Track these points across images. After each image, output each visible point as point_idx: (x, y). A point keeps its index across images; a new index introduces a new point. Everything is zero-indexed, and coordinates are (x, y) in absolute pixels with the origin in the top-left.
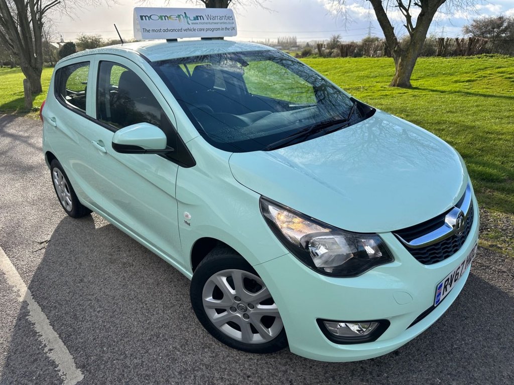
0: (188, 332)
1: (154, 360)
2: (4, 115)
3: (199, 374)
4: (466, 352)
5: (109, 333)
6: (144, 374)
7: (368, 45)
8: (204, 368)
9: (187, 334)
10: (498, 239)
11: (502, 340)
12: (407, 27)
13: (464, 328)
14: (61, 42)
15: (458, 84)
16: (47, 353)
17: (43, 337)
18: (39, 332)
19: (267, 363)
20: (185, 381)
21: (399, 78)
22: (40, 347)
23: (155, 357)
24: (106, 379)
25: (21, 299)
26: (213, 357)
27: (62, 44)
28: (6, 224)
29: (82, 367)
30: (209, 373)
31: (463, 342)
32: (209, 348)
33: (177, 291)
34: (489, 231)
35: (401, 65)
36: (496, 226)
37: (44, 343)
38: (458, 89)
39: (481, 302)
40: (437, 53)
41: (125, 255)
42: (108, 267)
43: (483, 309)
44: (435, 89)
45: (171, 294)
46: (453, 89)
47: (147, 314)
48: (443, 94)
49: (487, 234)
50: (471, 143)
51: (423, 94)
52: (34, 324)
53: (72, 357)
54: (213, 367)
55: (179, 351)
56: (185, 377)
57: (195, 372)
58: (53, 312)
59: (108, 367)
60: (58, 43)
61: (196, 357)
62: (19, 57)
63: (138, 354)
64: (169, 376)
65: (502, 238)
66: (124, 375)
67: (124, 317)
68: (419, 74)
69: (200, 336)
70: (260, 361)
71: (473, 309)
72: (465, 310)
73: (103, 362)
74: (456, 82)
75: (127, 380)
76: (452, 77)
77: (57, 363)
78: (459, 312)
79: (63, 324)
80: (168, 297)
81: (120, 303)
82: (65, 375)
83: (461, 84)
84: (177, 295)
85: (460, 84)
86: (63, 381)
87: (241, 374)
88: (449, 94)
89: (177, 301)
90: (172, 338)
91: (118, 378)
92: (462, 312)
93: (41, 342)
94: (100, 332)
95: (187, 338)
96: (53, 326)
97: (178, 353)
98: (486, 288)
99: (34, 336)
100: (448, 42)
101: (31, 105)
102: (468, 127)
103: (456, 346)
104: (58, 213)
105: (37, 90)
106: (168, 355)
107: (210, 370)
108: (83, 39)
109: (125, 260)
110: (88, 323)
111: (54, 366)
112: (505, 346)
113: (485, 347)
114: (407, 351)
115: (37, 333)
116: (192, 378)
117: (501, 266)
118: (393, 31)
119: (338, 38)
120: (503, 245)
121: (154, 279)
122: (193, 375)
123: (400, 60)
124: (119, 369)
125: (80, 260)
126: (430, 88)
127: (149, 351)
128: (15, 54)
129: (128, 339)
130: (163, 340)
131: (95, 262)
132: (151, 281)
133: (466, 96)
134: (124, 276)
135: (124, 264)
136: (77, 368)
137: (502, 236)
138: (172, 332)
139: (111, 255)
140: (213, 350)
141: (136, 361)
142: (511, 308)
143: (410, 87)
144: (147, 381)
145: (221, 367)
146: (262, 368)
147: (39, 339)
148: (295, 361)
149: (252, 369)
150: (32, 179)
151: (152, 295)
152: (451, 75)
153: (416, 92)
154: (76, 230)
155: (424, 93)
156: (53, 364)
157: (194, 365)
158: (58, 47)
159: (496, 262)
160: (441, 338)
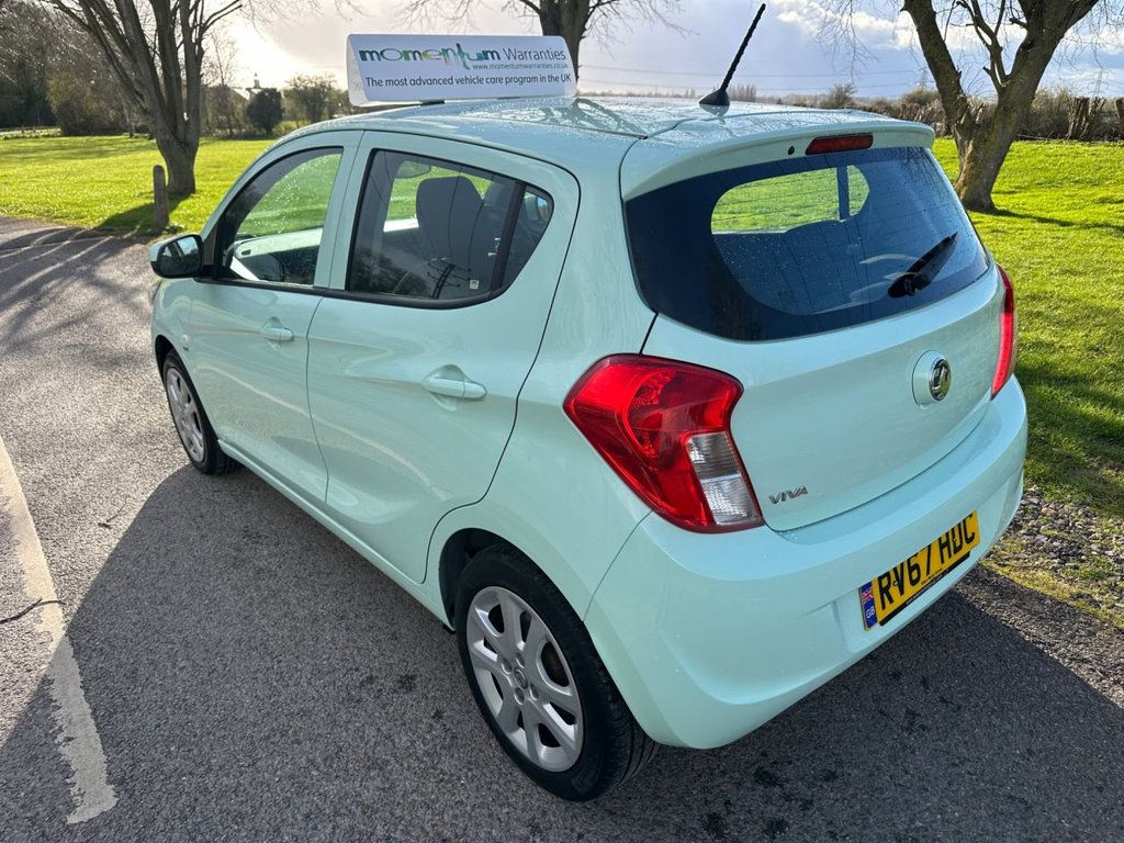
0: (347, 730)
1: (262, 783)
2: (107, 239)
3: (345, 822)
4: (939, 839)
5: (190, 717)
6: (235, 810)
7: (911, 108)
8: (358, 812)
9: (344, 734)
10: (1100, 582)
11: (1032, 821)
12: (991, 73)
13: (950, 783)
14: (255, 87)
15: (1109, 206)
16: (60, 744)
17: (61, 711)
18: (56, 701)
19: (491, 815)
20: (311, 836)
21: (965, 188)
22: (51, 731)
23: (267, 776)
24: (158, 813)
26: (384, 789)
27: (256, 91)
28: (53, 469)
29: (119, 781)
30: (365, 824)
31: (939, 817)
32: (381, 769)
33: (348, 640)
34: (1083, 561)
35: (972, 158)
36: (1103, 549)
37: (59, 723)
38: (1102, 219)
39: (1008, 727)
40: (1070, 133)
41: (266, 553)
42: (225, 577)
43: (1009, 744)
44: (1048, 216)
45: (334, 644)
46: (1092, 219)
47: (275, 684)
48: (1066, 228)
49: (1076, 568)
50: (1097, 350)
51: (1019, 226)
52: (52, 682)
53: (104, 758)
54: (377, 812)
55: (318, 769)
56: (315, 828)
57: (338, 819)
58: (95, 661)
59: (168, 787)
60: (249, 89)
61: (348, 787)
62: (152, 120)
63: (235, 766)
64: (283, 820)
65: (1110, 578)
66: (194, 808)
67: (228, 686)
68: (1018, 182)
69: (369, 741)
70: (478, 810)
71: (985, 742)
72: (966, 743)
73: (162, 777)
74: (1103, 201)
75: (199, 820)
76: (1096, 189)
77: (73, 768)
78: (949, 745)
79: (107, 687)
80: (327, 651)
81: (228, 655)
82: (82, 795)
83: (1116, 205)
84: (347, 647)
85: (1112, 206)
86: (75, 806)
87: (431, 835)
88: (1080, 229)
89: (342, 660)
90: (310, 740)
91: (181, 812)
92: (956, 746)
93: (54, 721)
94: (173, 713)
95: (341, 744)
96: (87, 691)
97: (315, 773)
98: (1031, 696)
99: (46, 707)
100: (1098, 108)
101: (167, 220)
102: (1099, 311)
103: (919, 824)
104: (159, 454)
105: (186, 189)
106: (291, 777)
107: (369, 817)
108: (297, 81)
109: (262, 564)
110: (155, 692)
111: (65, 774)
112: (1036, 836)
113: (987, 834)
114: (805, 823)
115: (52, 701)
116: (329, 830)
117: (1081, 646)
118: (958, 81)
119: (847, 91)
120: (1107, 596)
121: (309, 609)
122: (331, 825)
123: (971, 148)
124: (188, 794)
125: (175, 555)
126: (1038, 213)
127: (259, 763)
128: (145, 112)
129: (222, 733)
130: (293, 743)
131: (204, 563)
132: (302, 613)
133: (1118, 237)
134: (251, 598)
135: (259, 571)
136: (109, 782)
137: (1110, 575)
138: (315, 727)
139: (239, 550)
140: (387, 775)
141: (225, 781)
142: (1077, 748)
143: (990, 209)
144: (236, 827)
145: (393, 815)
146: (477, 825)
147: (52, 716)
148: (552, 819)
149: (456, 825)
150: (127, 378)
151: (296, 644)
152: (1094, 184)
153: (1002, 223)
154: (183, 491)
155: (1020, 223)
156: (66, 770)
157: (339, 803)
158: (248, 98)
159: (1073, 637)
160: (890, 800)
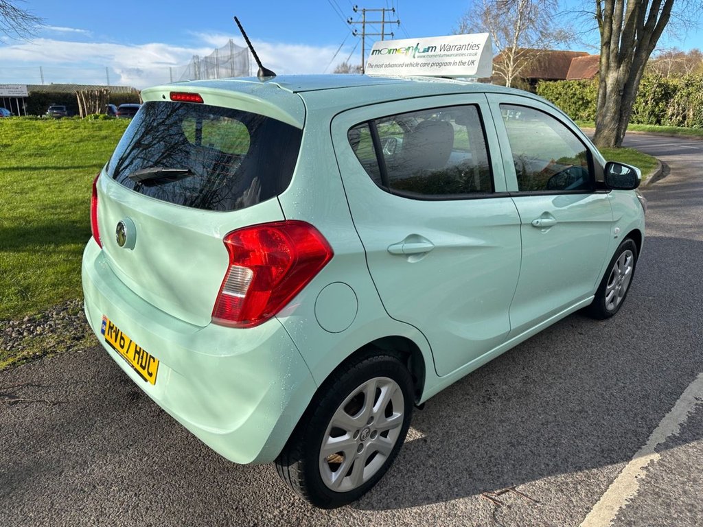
17: (689, 410)
18: (687, 415)
25: (656, 457)
37: (694, 407)
52: (681, 425)
93: (696, 409)
96: (670, 408)
99: (693, 417)
115: (689, 417)
147: (694, 412)
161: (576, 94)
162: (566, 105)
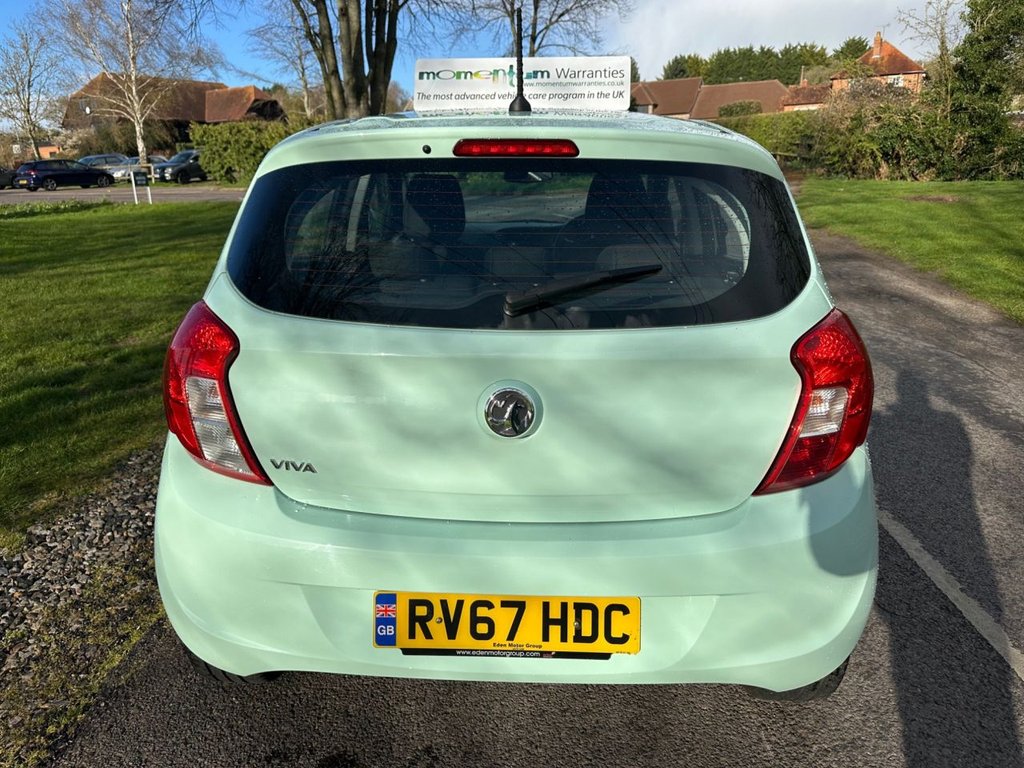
161: (251, 142)
162: (241, 158)
